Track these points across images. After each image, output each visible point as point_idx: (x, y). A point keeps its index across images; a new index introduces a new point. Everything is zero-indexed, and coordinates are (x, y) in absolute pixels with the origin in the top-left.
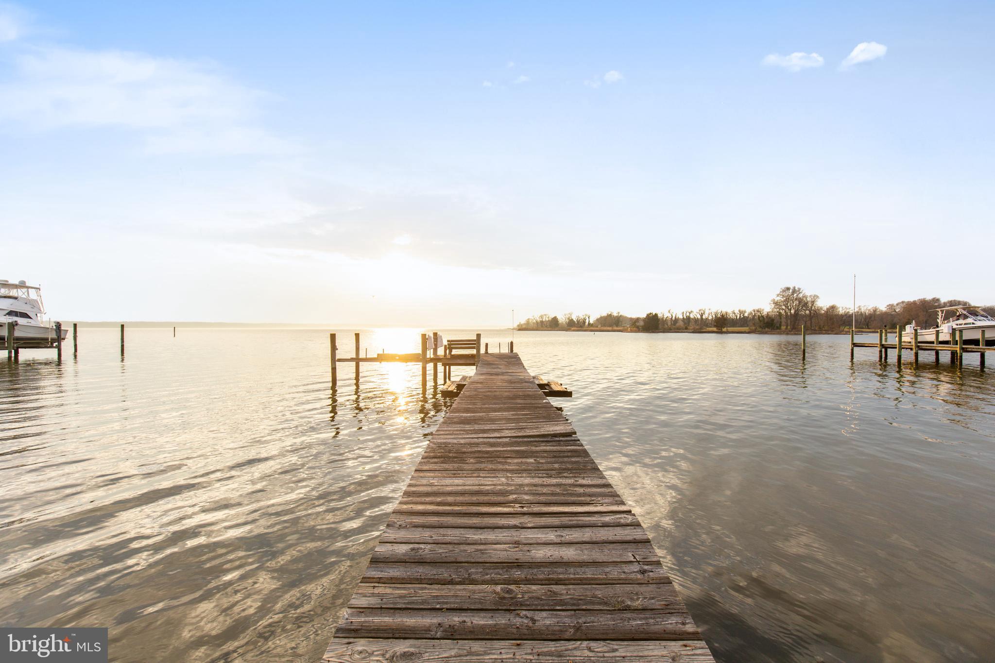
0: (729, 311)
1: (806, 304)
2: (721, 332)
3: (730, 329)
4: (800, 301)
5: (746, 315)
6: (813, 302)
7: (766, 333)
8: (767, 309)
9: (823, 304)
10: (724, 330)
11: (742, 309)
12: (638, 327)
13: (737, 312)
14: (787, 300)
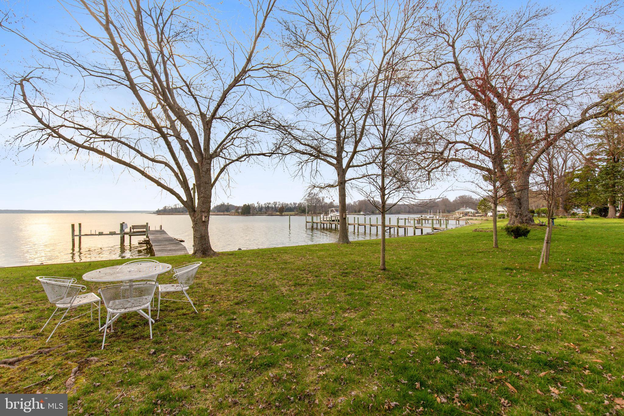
0: (289, 203)
1: (320, 201)
3: (286, 214)
4: (317, 199)
6: (323, 200)
10: (283, 214)
12: (239, 212)
13: (292, 203)
14: (311, 199)
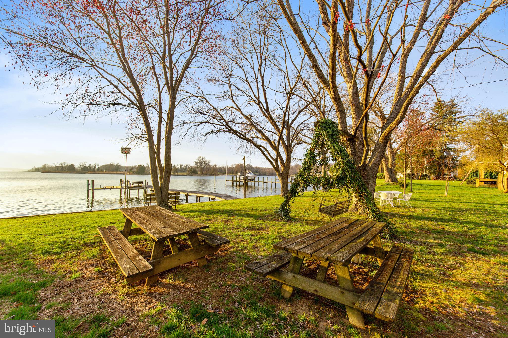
1: (207, 164)
2: (175, 175)
3: (179, 173)
4: (205, 162)
5: (183, 167)
6: (209, 163)
7: (193, 175)
8: (193, 165)
9: (212, 164)
10: (176, 174)
11: (181, 164)
12: (133, 172)
14: (200, 162)
